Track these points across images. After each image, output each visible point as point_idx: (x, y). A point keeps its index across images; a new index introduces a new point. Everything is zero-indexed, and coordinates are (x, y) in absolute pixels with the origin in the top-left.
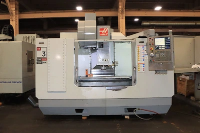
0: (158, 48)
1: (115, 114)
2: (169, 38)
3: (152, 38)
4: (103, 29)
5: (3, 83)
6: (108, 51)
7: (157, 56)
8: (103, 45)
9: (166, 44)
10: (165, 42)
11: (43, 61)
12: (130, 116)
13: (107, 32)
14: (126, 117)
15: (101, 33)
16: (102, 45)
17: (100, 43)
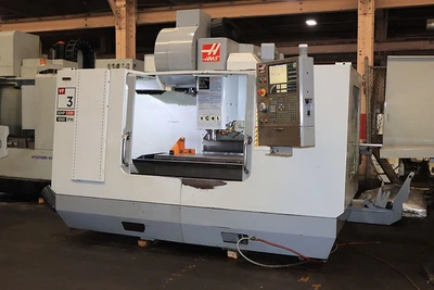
0: (275, 90)
1: (203, 244)
2: (294, 65)
3: (265, 65)
4: (208, 47)
5: (40, 160)
6: (220, 97)
7: (273, 109)
8: (208, 83)
9: (289, 79)
10: (288, 75)
11: (68, 117)
13: (218, 53)
14: (230, 254)
15: (205, 55)
16: (206, 83)
17: (202, 79)
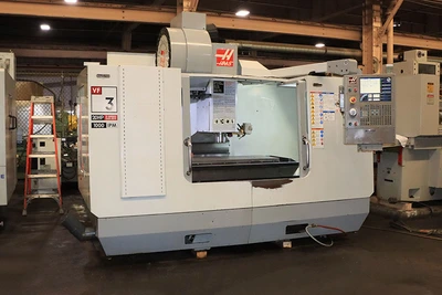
0: (366, 99)
2: (389, 80)
3: (355, 77)
6: (234, 101)
7: (365, 114)
9: (382, 91)
10: (382, 87)
11: (108, 122)
12: (294, 241)
14: (285, 245)
15: (219, 59)
